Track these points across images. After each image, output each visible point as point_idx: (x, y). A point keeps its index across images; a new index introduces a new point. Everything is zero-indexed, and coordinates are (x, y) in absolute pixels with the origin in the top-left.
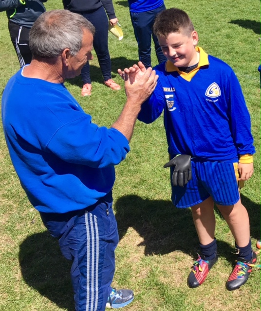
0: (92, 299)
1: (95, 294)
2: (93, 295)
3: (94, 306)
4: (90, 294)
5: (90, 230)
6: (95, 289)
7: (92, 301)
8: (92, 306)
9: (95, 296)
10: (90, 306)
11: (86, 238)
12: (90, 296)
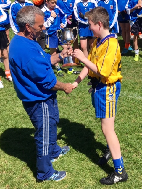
0: (46, 148)
1: (47, 146)
2: (46, 146)
3: (46, 152)
4: (45, 145)
5: (45, 111)
6: (47, 143)
7: (46, 149)
8: (45, 152)
9: (47, 147)
10: (44, 152)
11: (43, 115)
12: (45, 147)
